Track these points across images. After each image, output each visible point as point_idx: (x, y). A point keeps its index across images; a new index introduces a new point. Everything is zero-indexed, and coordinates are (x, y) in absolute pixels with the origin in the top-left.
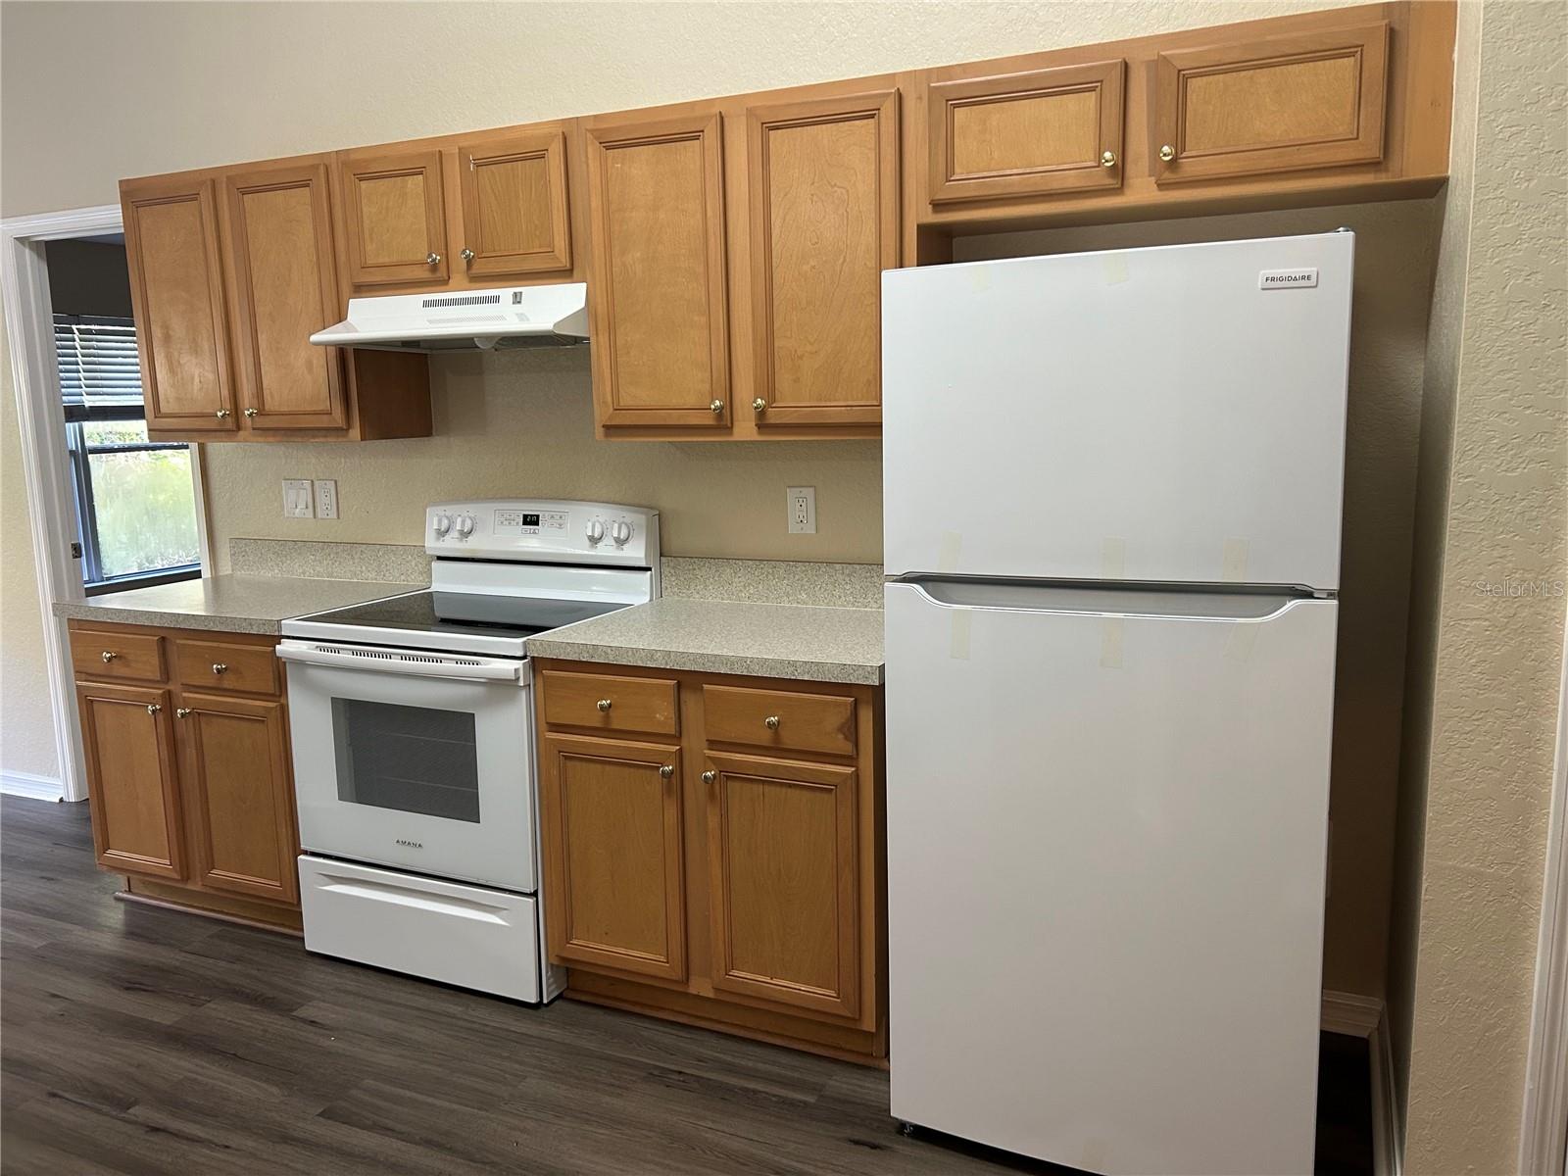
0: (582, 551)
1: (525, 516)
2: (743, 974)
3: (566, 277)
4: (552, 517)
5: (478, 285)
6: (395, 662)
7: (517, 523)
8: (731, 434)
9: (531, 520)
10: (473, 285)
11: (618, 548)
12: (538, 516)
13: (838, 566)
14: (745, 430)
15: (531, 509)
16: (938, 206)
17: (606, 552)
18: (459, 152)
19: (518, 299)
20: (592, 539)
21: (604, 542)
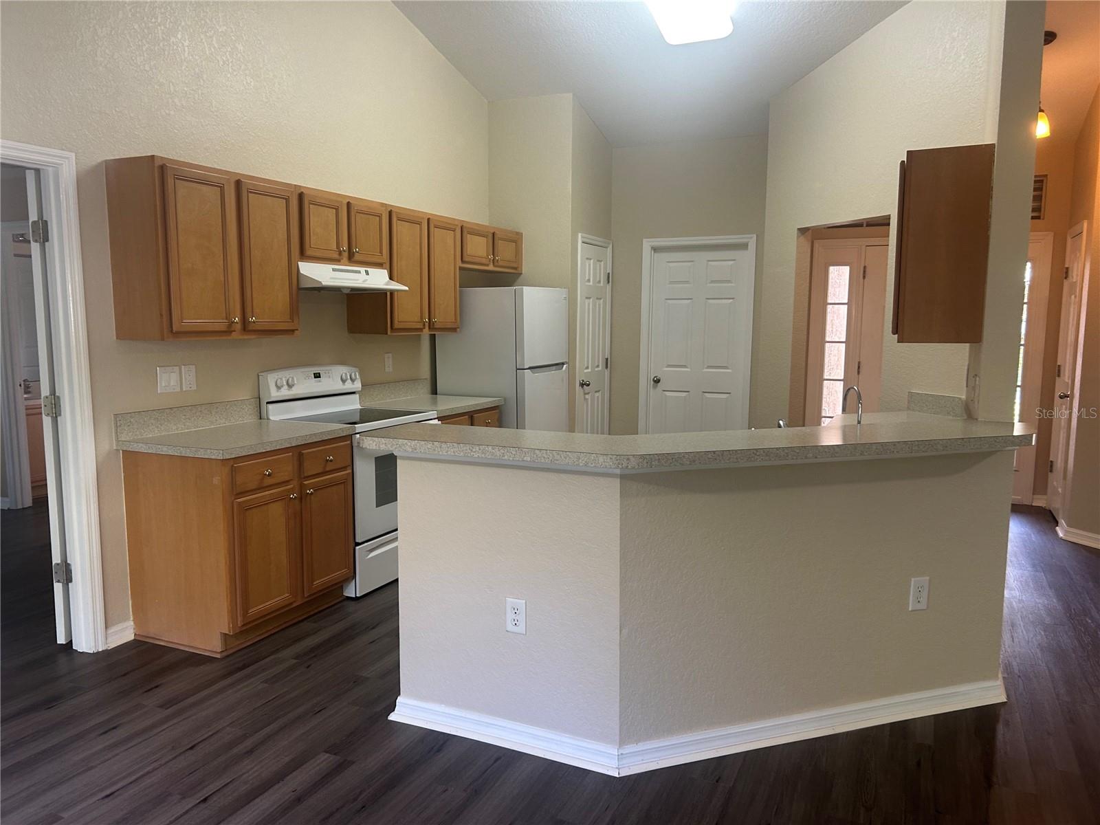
0: (340, 387)
1: (314, 374)
3: (382, 266)
4: (325, 373)
7: (312, 378)
9: (317, 375)
11: (352, 384)
12: (319, 373)
15: (317, 370)
16: (463, 262)
17: (349, 386)
18: (348, 203)
19: (367, 273)
20: (344, 381)
21: (347, 382)
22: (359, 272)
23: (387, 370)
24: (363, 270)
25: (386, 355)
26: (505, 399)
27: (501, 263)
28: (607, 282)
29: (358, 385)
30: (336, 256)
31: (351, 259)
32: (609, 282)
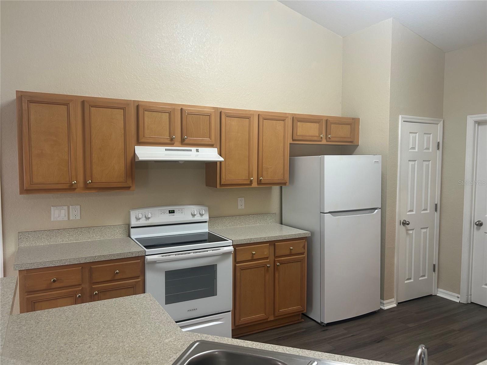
0: (190, 219)
1: (169, 211)
2: (282, 310)
3: (211, 146)
4: (179, 210)
5: (184, 146)
6: (192, 254)
7: (167, 213)
8: (251, 185)
9: (171, 212)
10: (182, 146)
11: (201, 217)
12: (174, 210)
13: (251, 215)
14: (255, 184)
15: (171, 208)
16: (293, 140)
17: (198, 218)
18: (182, 109)
19: (197, 151)
20: (194, 215)
21: (197, 216)
22: (191, 150)
23: (239, 207)
24: (194, 149)
25: (239, 199)
26: (312, 233)
27: (332, 139)
28: (436, 148)
29: (206, 217)
30: (168, 141)
31: (183, 142)
32: (438, 149)
